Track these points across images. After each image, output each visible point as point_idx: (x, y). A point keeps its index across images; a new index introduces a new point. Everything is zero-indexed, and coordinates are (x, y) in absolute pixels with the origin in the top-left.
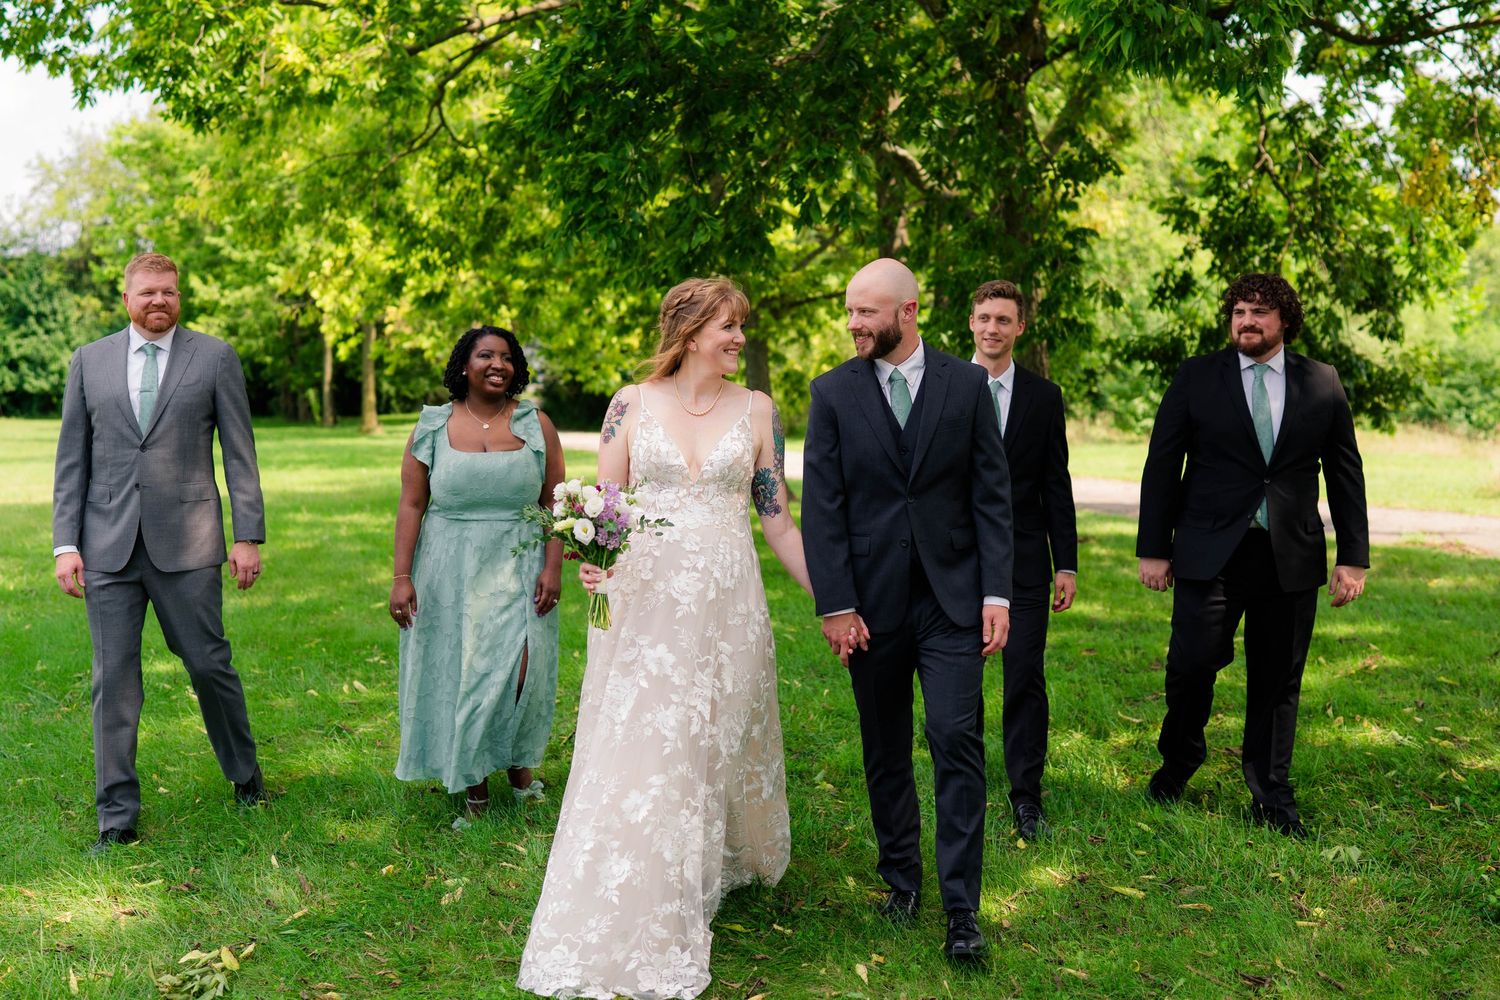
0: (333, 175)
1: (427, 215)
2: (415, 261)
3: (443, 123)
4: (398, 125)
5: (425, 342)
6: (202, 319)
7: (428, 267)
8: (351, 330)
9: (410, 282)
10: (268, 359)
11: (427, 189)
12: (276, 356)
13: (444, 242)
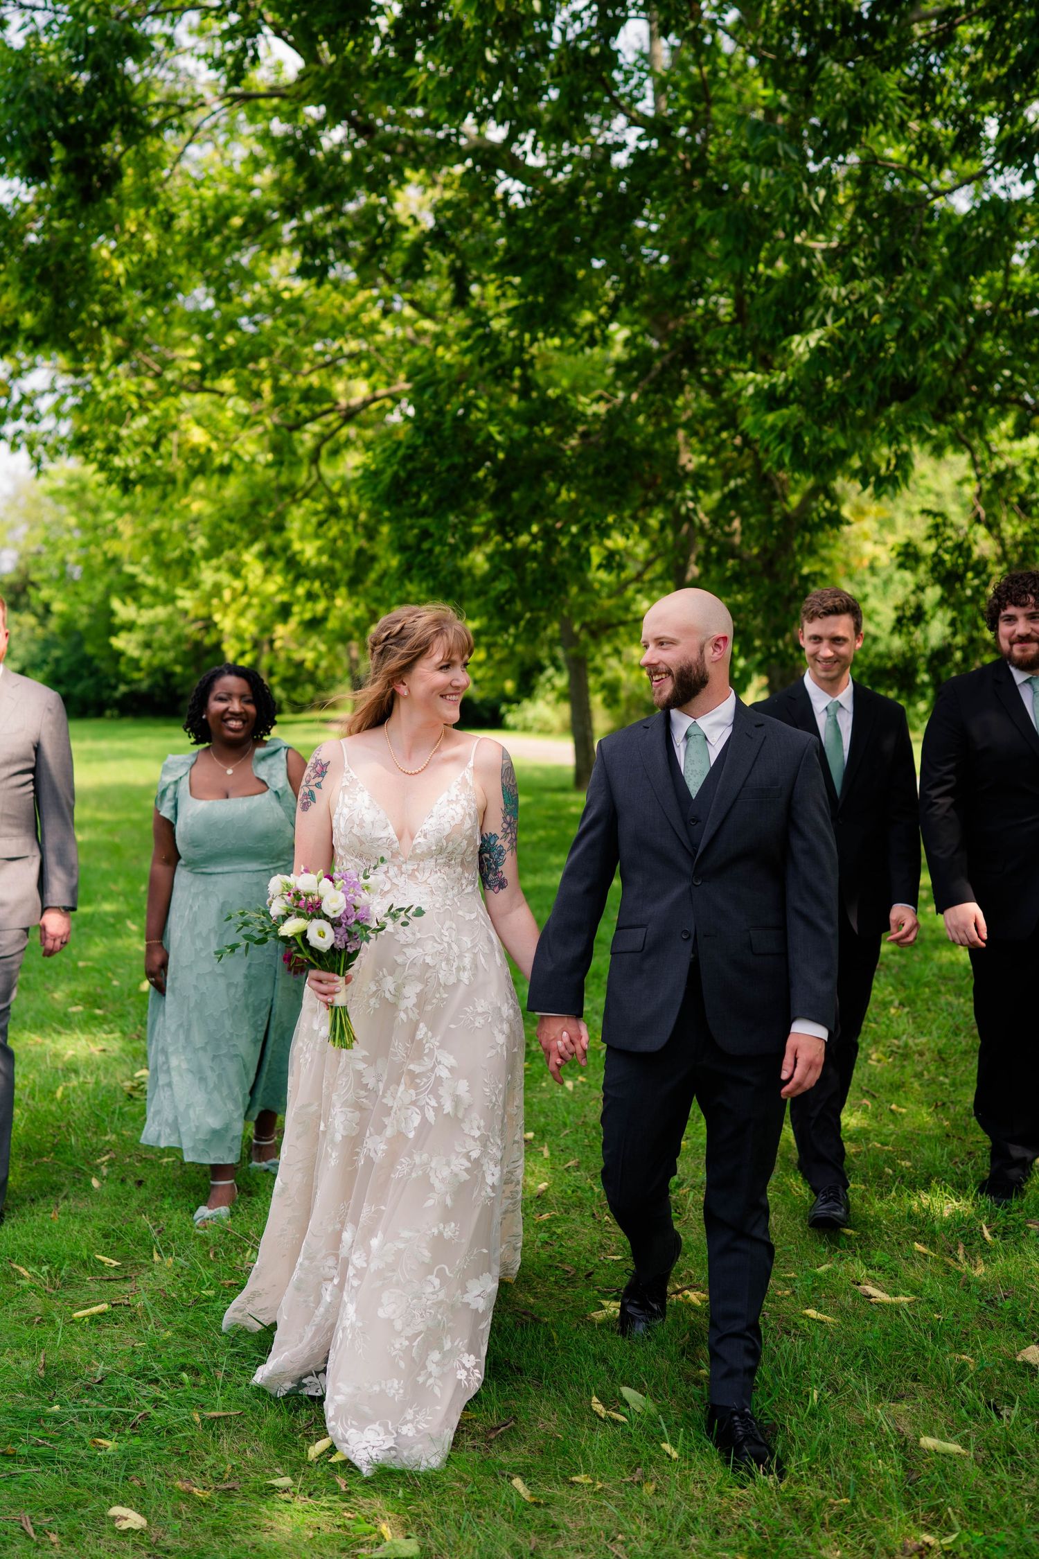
0: (231, 520)
1: (309, 551)
2: (300, 591)
3: (320, 477)
4: (284, 480)
5: (309, 656)
6: (124, 635)
7: (311, 596)
8: (248, 646)
9: (296, 609)
10: (178, 669)
11: (310, 529)
12: (185, 665)
13: (323, 574)
